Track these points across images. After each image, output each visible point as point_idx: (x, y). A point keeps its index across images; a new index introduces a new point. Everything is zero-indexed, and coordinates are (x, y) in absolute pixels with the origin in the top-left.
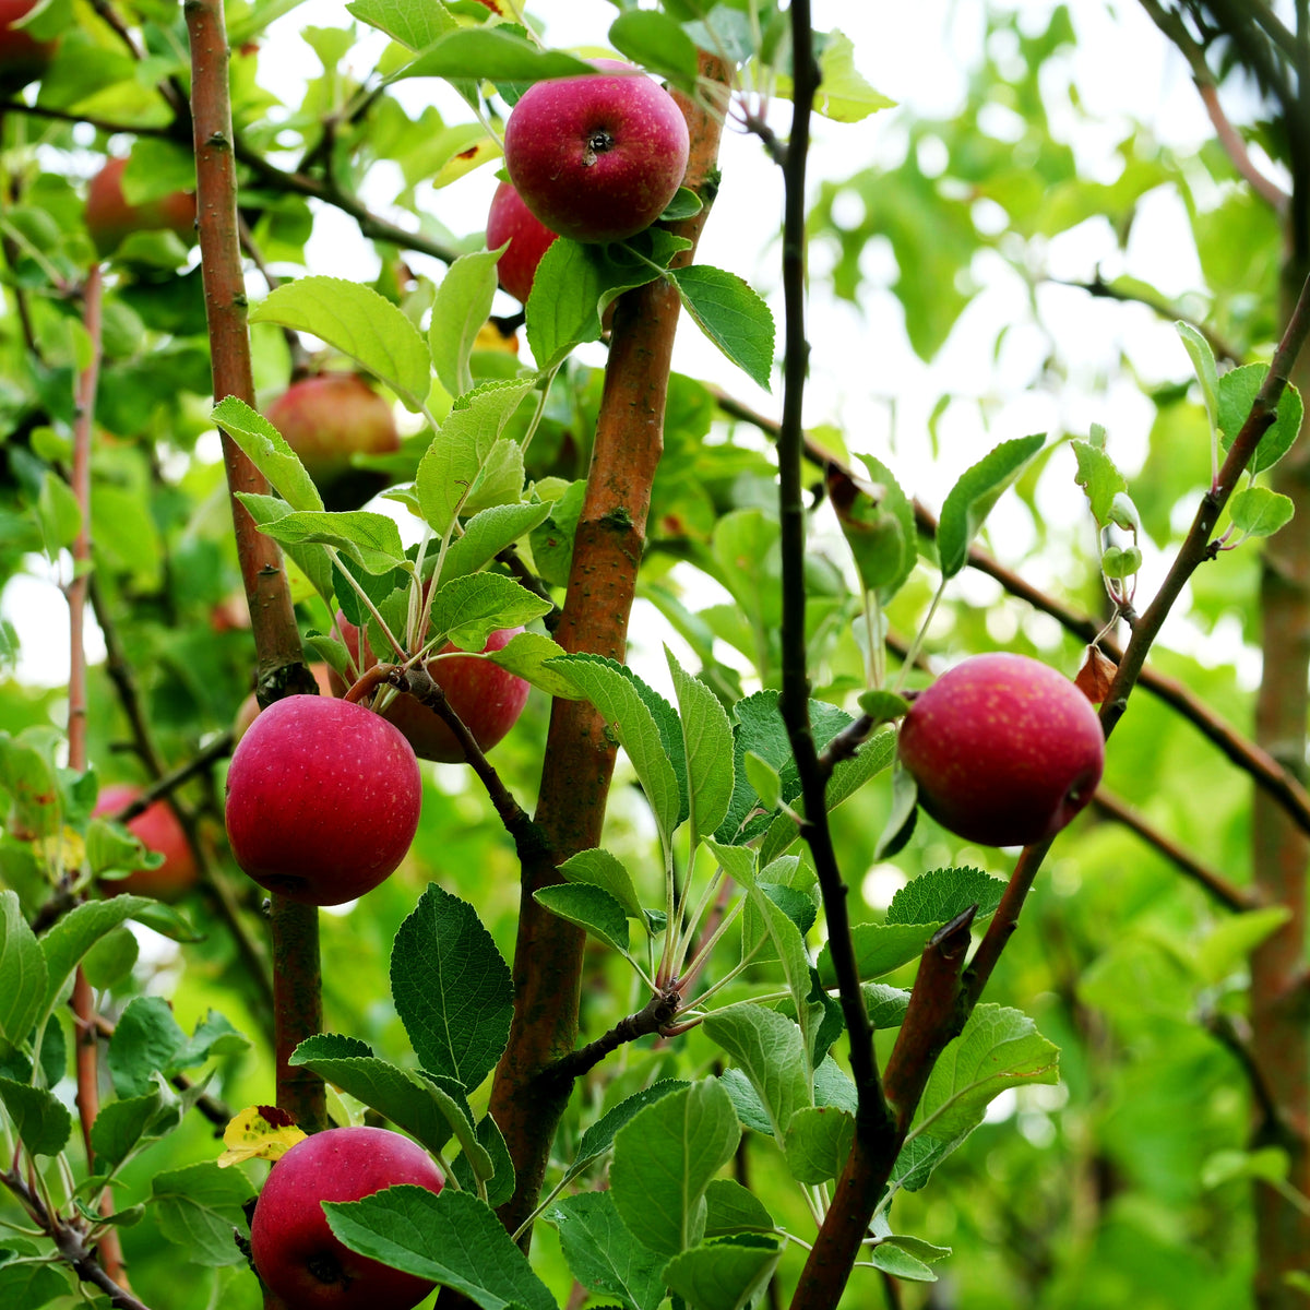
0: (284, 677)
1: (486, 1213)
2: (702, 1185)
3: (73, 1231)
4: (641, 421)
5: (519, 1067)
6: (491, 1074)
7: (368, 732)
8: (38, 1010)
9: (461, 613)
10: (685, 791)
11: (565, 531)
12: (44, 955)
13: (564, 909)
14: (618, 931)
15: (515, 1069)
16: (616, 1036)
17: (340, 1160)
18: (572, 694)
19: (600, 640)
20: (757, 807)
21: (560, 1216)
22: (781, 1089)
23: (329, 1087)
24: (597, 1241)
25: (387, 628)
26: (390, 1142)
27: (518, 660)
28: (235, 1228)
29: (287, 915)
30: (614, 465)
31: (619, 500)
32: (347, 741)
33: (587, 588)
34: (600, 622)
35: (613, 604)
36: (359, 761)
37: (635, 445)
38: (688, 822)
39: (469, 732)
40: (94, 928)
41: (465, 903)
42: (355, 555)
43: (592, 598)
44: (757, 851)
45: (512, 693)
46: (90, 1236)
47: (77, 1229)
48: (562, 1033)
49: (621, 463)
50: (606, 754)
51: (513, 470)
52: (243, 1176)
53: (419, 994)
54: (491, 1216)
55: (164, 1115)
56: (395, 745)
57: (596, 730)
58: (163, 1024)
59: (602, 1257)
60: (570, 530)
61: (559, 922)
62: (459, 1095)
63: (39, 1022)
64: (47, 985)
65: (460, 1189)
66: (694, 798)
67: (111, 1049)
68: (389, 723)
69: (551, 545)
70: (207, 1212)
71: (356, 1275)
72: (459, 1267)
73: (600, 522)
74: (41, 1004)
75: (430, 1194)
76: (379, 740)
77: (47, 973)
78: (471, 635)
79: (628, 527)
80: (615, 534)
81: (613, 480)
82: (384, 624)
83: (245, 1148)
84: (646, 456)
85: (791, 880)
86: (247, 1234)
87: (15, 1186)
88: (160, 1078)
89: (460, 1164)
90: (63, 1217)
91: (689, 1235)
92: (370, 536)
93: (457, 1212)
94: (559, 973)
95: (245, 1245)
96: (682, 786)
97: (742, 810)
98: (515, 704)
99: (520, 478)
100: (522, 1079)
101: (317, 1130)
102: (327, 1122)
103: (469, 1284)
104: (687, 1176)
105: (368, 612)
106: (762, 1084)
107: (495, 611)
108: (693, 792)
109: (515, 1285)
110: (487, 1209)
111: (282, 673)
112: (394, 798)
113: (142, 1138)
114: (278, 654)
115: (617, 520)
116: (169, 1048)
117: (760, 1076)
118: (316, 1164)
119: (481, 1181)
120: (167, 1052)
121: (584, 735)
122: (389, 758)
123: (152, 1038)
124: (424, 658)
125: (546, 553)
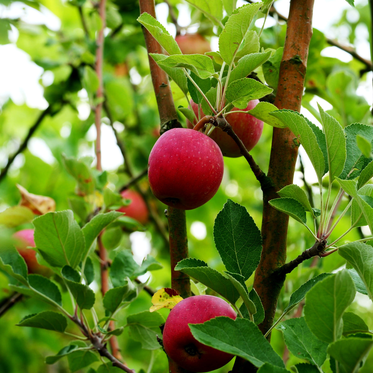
0: (170, 125)
1: (254, 327)
2: (341, 314)
3: (98, 338)
4: (304, 22)
5: (264, 271)
6: (254, 272)
7: (202, 141)
8: (82, 255)
9: (237, 94)
10: (327, 161)
11: (276, 67)
12: (83, 234)
13: (281, 207)
14: (302, 216)
15: (263, 271)
16: (302, 257)
17: (196, 308)
18: (281, 125)
19: (291, 106)
20: (354, 167)
21: (283, 328)
22: (371, 275)
23: (191, 281)
24: (298, 337)
25: (209, 102)
26: (215, 300)
27: (260, 113)
28: (157, 335)
29: (174, 215)
30: (294, 39)
31: (296, 52)
32: (194, 145)
33: (285, 86)
34: (291, 99)
35: (295, 92)
36: (199, 152)
37: (302, 31)
38: (328, 173)
39: (242, 142)
40: (102, 224)
41: (242, 206)
42: (195, 71)
43: (287, 90)
44: (357, 182)
45: (257, 129)
46: (104, 339)
47: (99, 337)
48: (280, 257)
49: (297, 38)
50: (294, 150)
51: (255, 43)
52: (160, 316)
53: (225, 242)
54: (256, 328)
55: (130, 293)
56: (213, 146)
57: (290, 140)
58: (130, 260)
59: (300, 343)
60: (278, 66)
61: (279, 212)
62: (242, 281)
63: (83, 259)
64: (85, 245)
65: (243, 318)
66: (331, 163)
67: (112, 270)
68: (210, 138)
69: (270, 72)
70: (148, 330)
71: (204, 352)
72: (244, 349)
73: (289, 61)
74: (83, 253)
75: (231, 320)
76: (206, 144)
77: (85, 241)
78: (241, 102)
79: (301, 63)
80: (295, 65)
81: (294, 45)
82: (208, 100)
83: (160, 304)
84: (307, 35)
85: (370, 193)
86: (161, 338)
87: (76, 321)
88: (128, 279)
89: (243, 308)
90: (94, 333)
91: (336, 334)
92: (201, 64)
93: (243, 327)
94: (279, 234)
95: (161, 341)
96: (326, 159)
97: (348, 169)
98: (258, 134)
99: (258, 46)
100: (266, 275)
101: (187, 297)
102: (191, 294)
103: (248, 355)
104: (335, 310)
105: (202, 96)
106: (362, 273)
107: (251, 93)
108: (330, 160)
109: (267, 355)
110: (254, 325)
111: (170, 124)
112: (213, 166)
113: (123, 302)
114: (168, 116)
115: (296, 60)
116: (132, 269)
117: (362, 270)
118: (187, 310)
119: (251, 314)
120: (132, 271)
121: (286, 142)
122: (211, 151)
123: (126, 265)
124: (223, 113)
125: (268, 75)
